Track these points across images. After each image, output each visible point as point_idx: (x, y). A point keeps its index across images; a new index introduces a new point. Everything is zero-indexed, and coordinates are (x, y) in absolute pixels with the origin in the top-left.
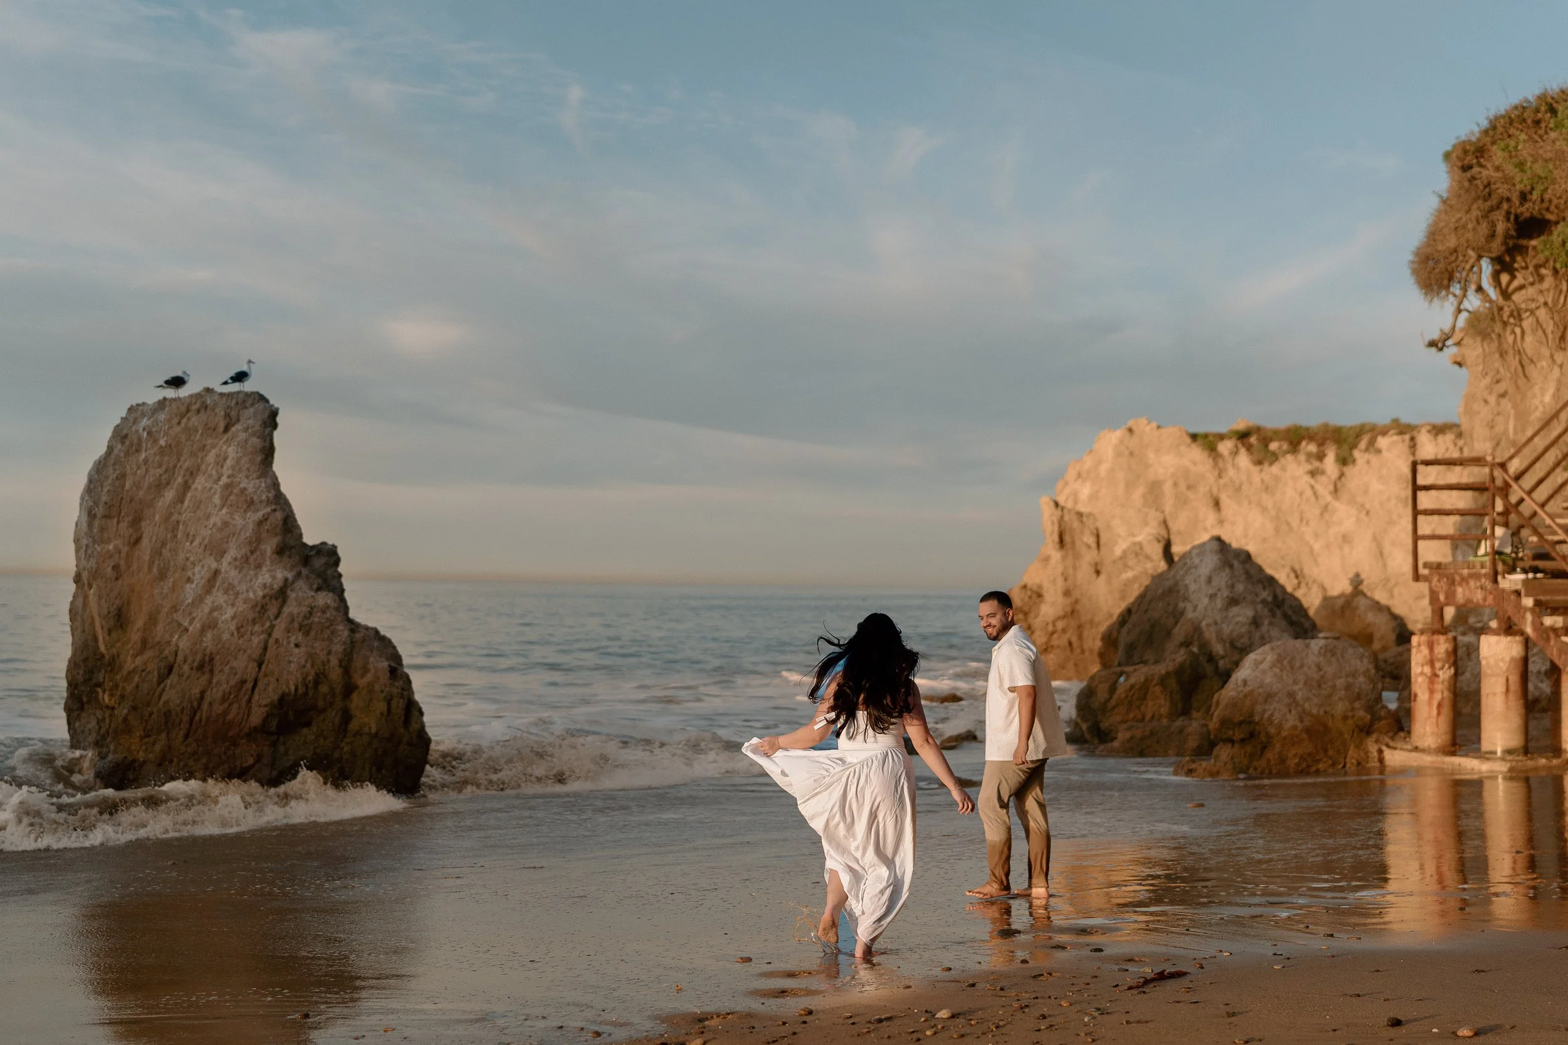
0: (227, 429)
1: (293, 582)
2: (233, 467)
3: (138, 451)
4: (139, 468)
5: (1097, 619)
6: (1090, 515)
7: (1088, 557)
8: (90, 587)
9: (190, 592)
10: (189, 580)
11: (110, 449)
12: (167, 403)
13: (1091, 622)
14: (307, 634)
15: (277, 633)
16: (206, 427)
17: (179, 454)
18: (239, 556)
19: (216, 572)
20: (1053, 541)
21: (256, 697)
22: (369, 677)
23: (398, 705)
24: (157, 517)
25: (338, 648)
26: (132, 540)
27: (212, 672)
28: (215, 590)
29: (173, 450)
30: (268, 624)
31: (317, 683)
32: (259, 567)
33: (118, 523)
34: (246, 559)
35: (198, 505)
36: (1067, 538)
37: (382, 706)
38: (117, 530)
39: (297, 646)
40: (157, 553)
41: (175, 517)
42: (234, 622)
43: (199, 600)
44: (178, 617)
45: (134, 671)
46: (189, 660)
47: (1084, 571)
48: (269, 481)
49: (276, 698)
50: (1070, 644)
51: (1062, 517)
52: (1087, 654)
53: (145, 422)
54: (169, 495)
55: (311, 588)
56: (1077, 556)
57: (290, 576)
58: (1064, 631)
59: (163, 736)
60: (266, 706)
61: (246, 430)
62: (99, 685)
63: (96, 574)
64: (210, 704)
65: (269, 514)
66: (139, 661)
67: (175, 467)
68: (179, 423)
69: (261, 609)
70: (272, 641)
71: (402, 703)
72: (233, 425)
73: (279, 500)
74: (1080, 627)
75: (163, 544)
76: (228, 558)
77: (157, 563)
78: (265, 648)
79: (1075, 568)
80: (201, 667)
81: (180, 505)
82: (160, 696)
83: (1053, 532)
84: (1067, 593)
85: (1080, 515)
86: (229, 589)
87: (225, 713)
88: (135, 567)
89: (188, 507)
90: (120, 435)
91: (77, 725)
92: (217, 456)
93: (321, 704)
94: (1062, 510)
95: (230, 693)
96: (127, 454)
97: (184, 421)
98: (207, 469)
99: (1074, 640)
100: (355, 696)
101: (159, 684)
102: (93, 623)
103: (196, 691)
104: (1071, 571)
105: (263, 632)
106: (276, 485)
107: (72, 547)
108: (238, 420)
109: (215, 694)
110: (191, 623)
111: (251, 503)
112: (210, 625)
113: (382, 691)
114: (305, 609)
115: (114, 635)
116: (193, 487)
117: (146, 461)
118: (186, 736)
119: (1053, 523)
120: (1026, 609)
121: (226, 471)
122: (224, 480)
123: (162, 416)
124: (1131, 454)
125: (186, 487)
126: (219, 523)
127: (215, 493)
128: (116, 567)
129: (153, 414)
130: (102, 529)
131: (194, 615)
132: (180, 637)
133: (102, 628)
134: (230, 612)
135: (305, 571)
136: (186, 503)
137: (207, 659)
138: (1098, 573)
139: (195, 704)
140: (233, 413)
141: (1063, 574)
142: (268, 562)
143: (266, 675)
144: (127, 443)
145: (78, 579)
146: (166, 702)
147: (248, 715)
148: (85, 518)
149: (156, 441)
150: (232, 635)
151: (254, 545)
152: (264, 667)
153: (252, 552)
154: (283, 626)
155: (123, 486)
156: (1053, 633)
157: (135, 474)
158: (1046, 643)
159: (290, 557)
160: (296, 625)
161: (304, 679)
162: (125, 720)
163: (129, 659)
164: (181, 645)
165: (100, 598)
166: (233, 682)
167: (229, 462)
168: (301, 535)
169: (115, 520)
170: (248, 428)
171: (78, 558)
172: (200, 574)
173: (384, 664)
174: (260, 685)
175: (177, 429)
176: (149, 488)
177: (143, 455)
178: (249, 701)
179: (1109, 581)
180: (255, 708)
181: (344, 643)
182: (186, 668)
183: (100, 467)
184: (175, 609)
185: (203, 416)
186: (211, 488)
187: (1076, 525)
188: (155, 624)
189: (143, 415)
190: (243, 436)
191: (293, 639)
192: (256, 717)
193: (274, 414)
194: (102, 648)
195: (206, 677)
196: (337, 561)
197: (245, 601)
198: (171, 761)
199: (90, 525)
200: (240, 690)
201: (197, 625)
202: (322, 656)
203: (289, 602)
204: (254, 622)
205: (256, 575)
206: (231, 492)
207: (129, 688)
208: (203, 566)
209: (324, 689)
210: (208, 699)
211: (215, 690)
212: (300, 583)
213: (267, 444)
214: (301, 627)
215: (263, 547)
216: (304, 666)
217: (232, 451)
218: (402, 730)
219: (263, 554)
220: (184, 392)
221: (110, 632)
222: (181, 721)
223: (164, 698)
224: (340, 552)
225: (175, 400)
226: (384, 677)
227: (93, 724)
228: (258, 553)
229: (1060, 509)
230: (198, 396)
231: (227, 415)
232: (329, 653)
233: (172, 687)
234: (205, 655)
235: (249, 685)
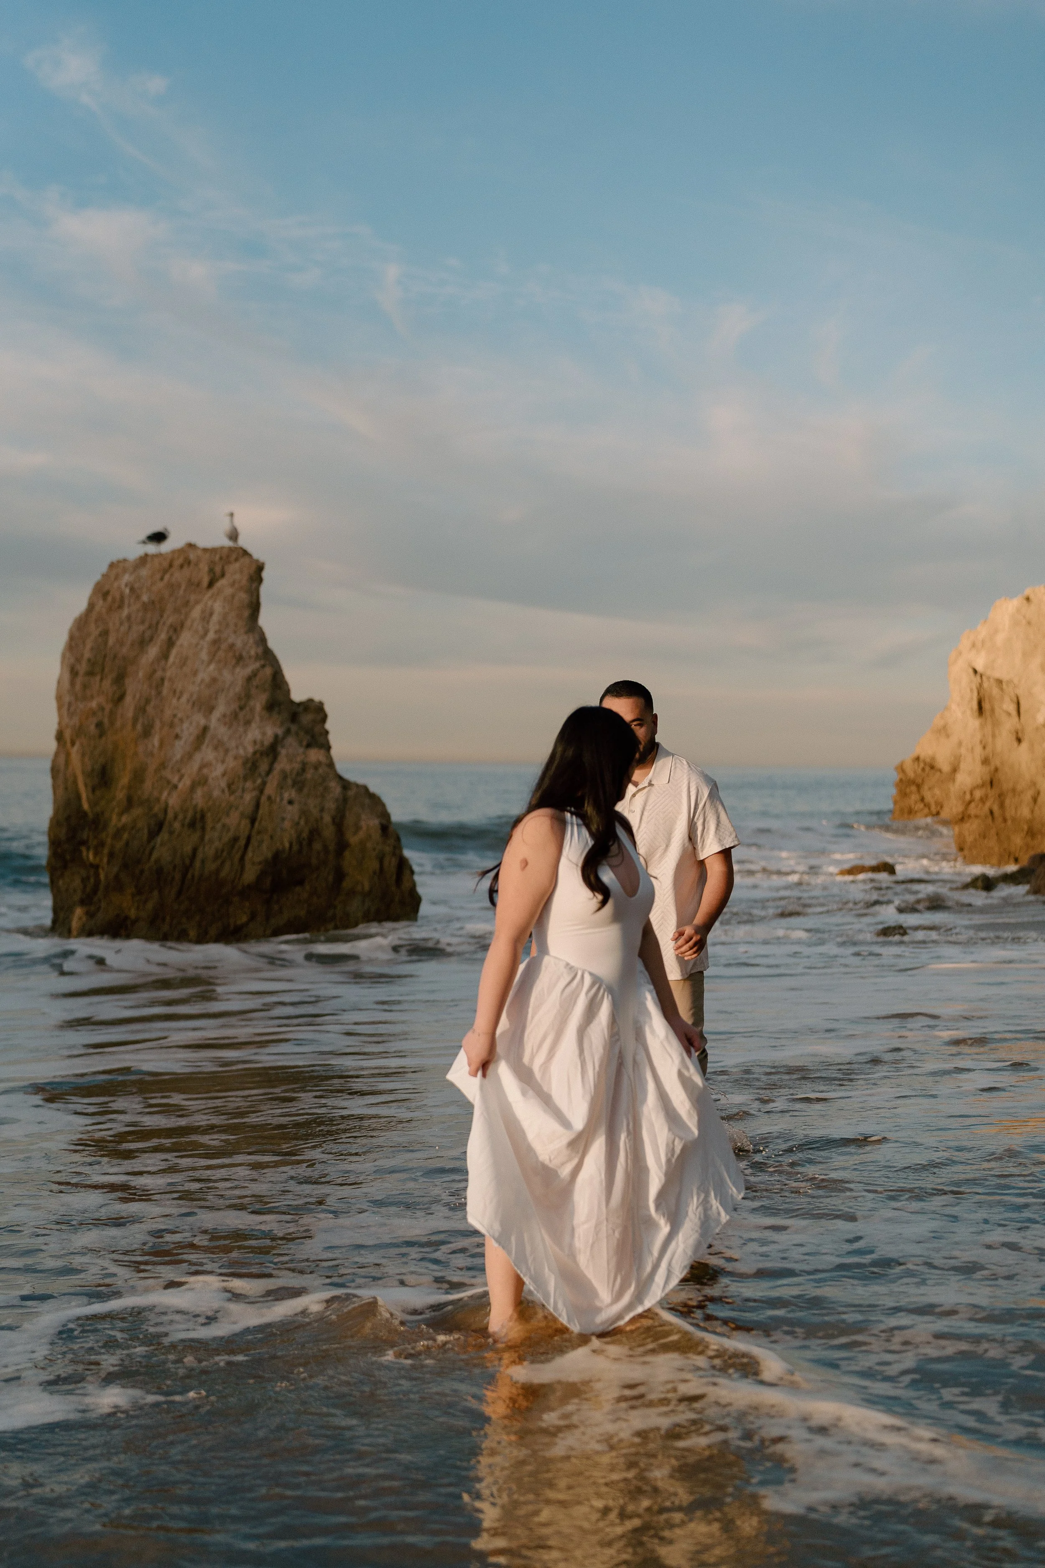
0: (211, 585)
1: (284, 738)
2: (220, 623)
3: (120, 607)
4: (121, 624)
5: (1019, 788)
6: (1010, 682)
7: (1009, 724)
8: (73, 744)
9: (179, 749)
10: (177, 737)
11: (91, 606)
12: (149, 559)
13: (1014, 790)
14: (300, 790)
15: (270, 790)
16: (190, 582)
17: (162, 611)
18: (228, 713)
19: (205, 729)
20: (972, 709)
21: (250, 854)
22: (361, 834)
23: (391, 864)
24: (141, 674)
25: (331, 805)
26: (117, 696)
27: (203, 829)
28: (204, 747)
29: (156, 606)
30: (259, 781)
31: (310, 841)
32: (248, 723)
33: (102, 679)
34: (235, 715)
35: (184, 662)
36: (986, 706)
37: (375, 865)
38: (100, 686)
39: (290, 802)
40: (141, 710)
41: (159, 674)
42: (226, 778)
43: (189, 756)
44: (167, 774)
45: (124, 828)
46: (180, 817)
47: (1004, 740)
48: (257, 637)
49: (270, 855)
50: (991, 812)
51: (981, 685)
52: (1009, 822)
53: (127, 578)
54: (153, 651)
55: (301, 745)
56: (996, 724)
57: (280, 732)
58: (983, 800)
59: (156, 893)
60: (260, 863)
61: (233, 584)
62: (83, 843)
63: (79, 731)
64: (203, 862)
65: (258, 670)
66: (125, 819)
67: (158, 623)
68: (162, 579)
69: (251, 766)
70: (264, 799)
71: (394, 862)
72: (217, 580)
73: (268, 657)
74: (1001, 796)
75: (148, 701)
76: (216, 714)
77: (141, 721)
78: (257, 806)
79: (994, 736)
80: (192, 825)
81: (163, 662)
82: (150, 854)
83: (972, 699)
84: (985, 761)
85: (999, 682)
86: (218, 745)
87: (218, 871)
88: (118, 724)
89: (174, 663)
90: (101, 591)
91: (61, 882)
92: (203, 611)
93: (314, 861)
94: (981, 676)
95: (223, 851)
96: (110, 609)
97: (167, 577)
98: (192, 625)
99: (996, 808)
100: (347, 854)
101: (149, 841)
102: (75, 782)
103: (188, 849)
104: (990, 739)
105: (254, 789)
106: (263, 640)
107: (54, 705)
108: (223, 575)
109: (209, 851)
110: (180, 779)
111: (239, 659)
112: (201, 781)
113: (374, 849)
114: (297, 766)
115: (98, 793)
116: (178, 643)
117: (129, 617)
118: (179, 893)
119: (971, 690)
120: (919, 781)
121: (213, 626)
122: (211, 636)
123: (144, 572)
124: (1029, 623)
125: (170, 643)
126: (207, 680)
127: (201, 649)
128: (99, 725)
129: (135, 570)
130: (85, 687)
131: (183, 771)
132: (169, 794)
133: (86, 785)
134: (219, 769)
135: (294, 728)
136: (171, 659)
137: (198, 816)
138: (1019, 740)
139: (187, 861)
140: (218, 569)
141: (981, 742)
142: (257, 718)
143: (259, 832)
144: (110, 599)
145: (60, 737)
146: (157, 861)
147: (241, 874)
148: (67, 676)
149: (138, 597)
150: (223, 791)
151: (244, 700)
152: (257, 824)
153: (241, 708)
154: (275, 783)
155: (106, 643)
156: (970, 802)
157: (118, 630)
158: (963, 813)
159: (279, 713)
160: (289, 781)
161: (299, 837)
162: (117, 877)
163: (114, 817)
164: (171, 802)
165: (83, 755)
166: (226, 839)
167: (215, 618)
168: (288, 691)
169: (98, 678)
170: (234, 583)
171: (61, 716)
172: (188, 731)
173: (375, 822)
174: (254, 842)
175: (160, 585)
176: (132, 645)
177: (125, 612)
178: (242, 859)
179: (1032, 749)
180: (248, 865)
181: (337, 800)
182: (177, 825)
183: (81, 624)
184: (163, 766)
185: (186, 571)
186: (197, 644)
187: (995, 691)
188: (142, 781)
189: (125, 571)
190: (229, 591)
191: (286, 796)
192: (250, 875)
193: (260, 568)
194: (86, 806)
195: (198, 834)
196: (324, 718)
197: (235, 758)
198: (164, 919)
199: (72, 683)
200: (233, 847)
201: (186, 782)
202: (315, 812)
203: (279, 758)
204: (245, 779)
205: (245, 732)
206: (219, 648)
207: (119, 845)
208: (191, 723)
209: (317, 846)
210: (200, 856)
211: (207, 848)
212: (290, 740)
213: (254, 601)
214: (295, 783)
215: (252, 703)
216: (298, 824)
217: (218, 607)
218: (394, 888)
219: (252, 710)
220: (165, 547)
221: (94, 790)
222: (173, 878)
223: (155, 856)
224: (327, 708)
225: (154, 556)
226: (377, 835)
227: (77, 882)
228: (248, 708)
229: (978, 677)
230: (181, 551)
231: (211, 571)
232: (322, 810)
233: (162, 845)
234: (196, 813)
235: (242, 842)
